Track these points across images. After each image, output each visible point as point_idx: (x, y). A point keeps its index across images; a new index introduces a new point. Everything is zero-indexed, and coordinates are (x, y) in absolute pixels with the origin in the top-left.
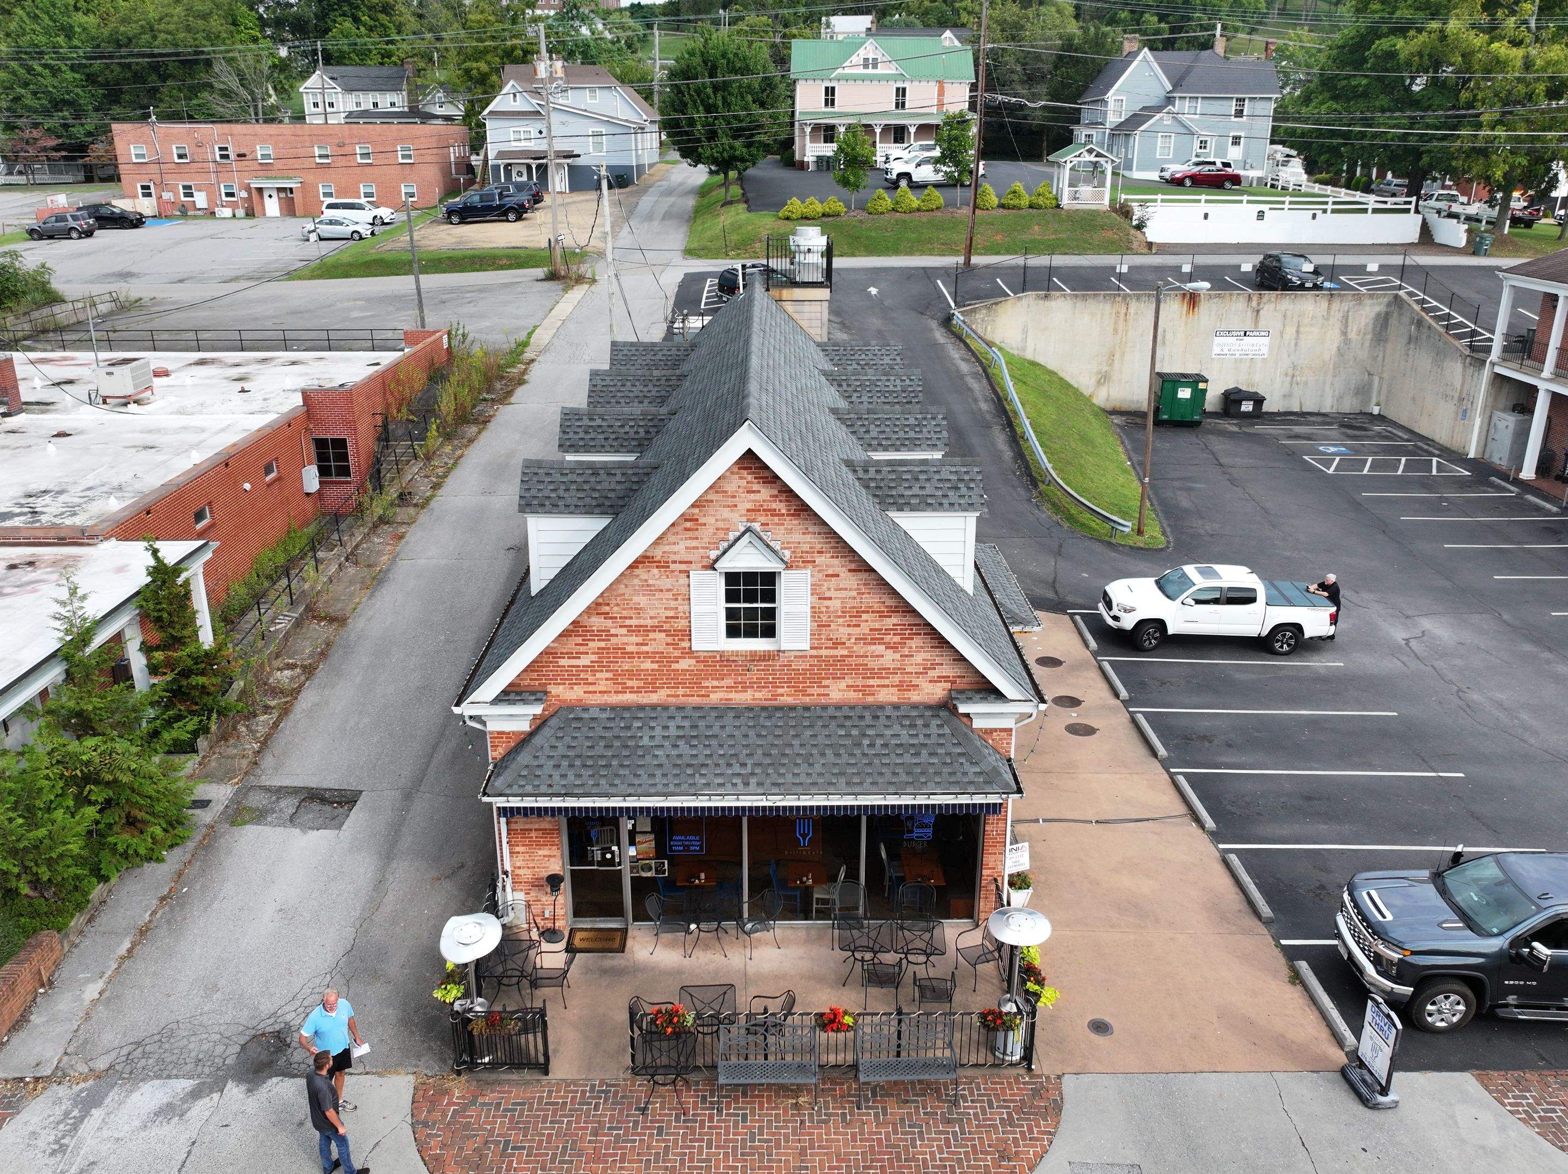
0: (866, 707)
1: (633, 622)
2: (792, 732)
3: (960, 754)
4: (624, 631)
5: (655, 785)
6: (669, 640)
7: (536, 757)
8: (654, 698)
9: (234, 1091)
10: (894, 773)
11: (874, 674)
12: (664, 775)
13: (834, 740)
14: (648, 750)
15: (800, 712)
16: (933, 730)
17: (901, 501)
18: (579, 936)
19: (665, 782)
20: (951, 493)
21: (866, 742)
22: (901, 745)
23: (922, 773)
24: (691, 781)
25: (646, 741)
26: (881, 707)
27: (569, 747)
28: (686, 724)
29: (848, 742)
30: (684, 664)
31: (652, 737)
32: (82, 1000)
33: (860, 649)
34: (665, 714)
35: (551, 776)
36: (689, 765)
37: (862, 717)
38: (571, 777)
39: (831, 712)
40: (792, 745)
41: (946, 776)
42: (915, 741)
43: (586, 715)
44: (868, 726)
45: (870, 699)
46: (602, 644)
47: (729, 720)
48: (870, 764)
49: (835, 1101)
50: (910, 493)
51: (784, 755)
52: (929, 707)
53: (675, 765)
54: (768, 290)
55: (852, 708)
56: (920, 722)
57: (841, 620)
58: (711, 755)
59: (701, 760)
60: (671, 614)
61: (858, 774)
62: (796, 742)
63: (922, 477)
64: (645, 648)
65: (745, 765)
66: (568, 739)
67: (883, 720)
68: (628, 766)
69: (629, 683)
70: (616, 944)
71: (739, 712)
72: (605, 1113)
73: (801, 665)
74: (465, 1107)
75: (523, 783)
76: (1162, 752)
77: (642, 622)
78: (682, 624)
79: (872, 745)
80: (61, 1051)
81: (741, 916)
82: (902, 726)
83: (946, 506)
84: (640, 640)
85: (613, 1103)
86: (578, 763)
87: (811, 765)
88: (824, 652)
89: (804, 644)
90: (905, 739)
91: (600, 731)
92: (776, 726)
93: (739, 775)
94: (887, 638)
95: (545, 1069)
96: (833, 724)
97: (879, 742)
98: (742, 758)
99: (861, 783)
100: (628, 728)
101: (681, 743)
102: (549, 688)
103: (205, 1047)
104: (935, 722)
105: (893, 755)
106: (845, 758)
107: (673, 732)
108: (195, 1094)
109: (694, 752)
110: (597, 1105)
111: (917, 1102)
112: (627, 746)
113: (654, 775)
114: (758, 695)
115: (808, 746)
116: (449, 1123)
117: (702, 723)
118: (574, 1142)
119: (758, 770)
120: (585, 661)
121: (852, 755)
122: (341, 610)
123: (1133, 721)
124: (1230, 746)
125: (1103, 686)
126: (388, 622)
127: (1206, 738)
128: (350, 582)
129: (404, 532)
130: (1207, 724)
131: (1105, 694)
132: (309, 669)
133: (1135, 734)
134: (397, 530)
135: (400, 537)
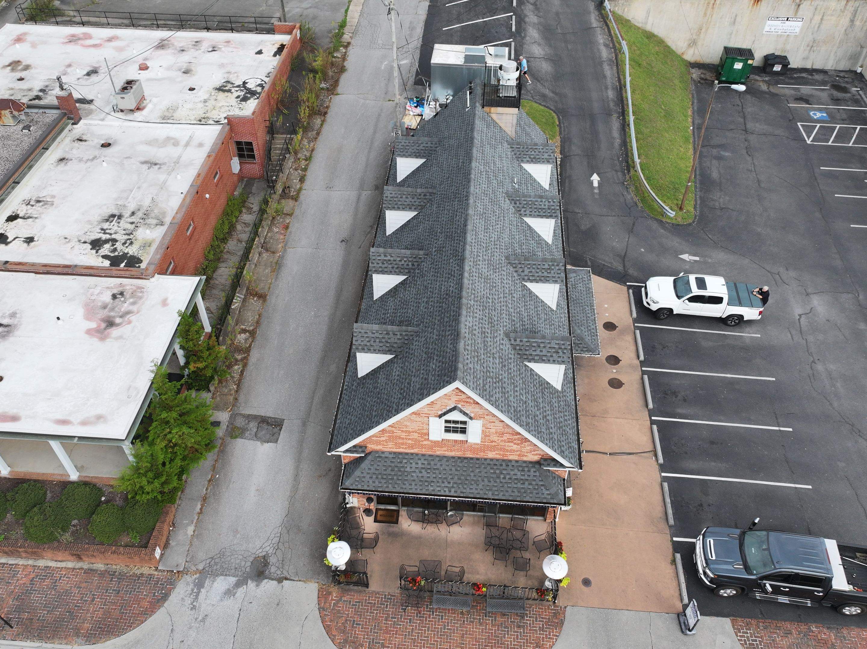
0: (504, 460)
1: (404, 429)
2: (471, 470)
3: (542, 485)
4: (400, 432)
5: (412, 489)
6: (419, 435)
7: (362, 473)
8: (412, 451)
9: (251, 584)
10: (513, 492)
11: (507, 451)
12: (416, 485)
13: (489, 474)
14: (409, 473)
15: (475, 461)
16: (532, 473)
17: (530, 357)
18: (380, 513)
19: (416, 488)
20: (554, 355)
21: (502, 476)
22: (517, 479)
23: (525, 492)
25: (408, 469)
26: (510, 461)
27: (376, 469)
28: (426, 462)
29: (494, 476)
30: (425, 443)
31: (411, 467)
32: (187, 535)
33: (502, 444)
34: (417, 458)
35: (368, 482)
36: (426, 481)
37: (501, 465)
38: (377, 483)
39: (488, 462)
40: (470, 476)
41: (534, 494)
42: (523, 478)
43: (383, 455)
44: (504, 469)
45: (506, 458)
46: (390, 435)
47: (444, 461)
48: (503, 486)
49: (477, 612)
50: (534, 353)
51: (466, 480)
52: (531, 462)
53: (420, 481)
54: (483, 107)
55: (497, 460)
56: (526, 469)
57: (495, 435)
58: (436, 477)
59: (431, 479)
60: (421, 428)
61: (497, 490)
62: (472, 474)
63: (542, 345)
64: (409, 437)
65: (450, 483)
66: (375, 466)
67: (510, 467)
68: (401, 479)
69: (402, 446)
70: (395, 520)
71: (448, 458)
72: (390, 610)
73: (476, 447)
74: (338, 602)
75: (357, 484)
76: (651, 406)
77: (408, 430)
78: (425, 431)
79: (504, 478)
80: (184, 560)
81: (446, 509)
82: (518, 470)
83: (551, 361)
84: (407, 434)
85: (393, 605)
86: (380, 477)
87: (478, 485)
88: (486, 443)
89: (478, 441)
90: (519, 476)
91: (389, 463)
92: (464, 466)
93: (447, 487)
95: (367, 585)
96: (489, 467)
97: (508, 477)
98: (449, 479)
99: (498, 495)
100: (401, 462)
101: (423, 471)
102: (367, 445)
103: (238, 561)
104: (533, 470)
105: (513, 483)
106: (493, 483)
107: (420, 465)
108: (238, 585)
109: (428, 475)
110: (387, 605)
111: (508, 615)
112: (400, 471)
113: (411, 484)
114: (457, 453)
115: (477, 476)
116: (332, 609)
117: (432, 463)
118: (379, 623)
119: (455, 486)
120: (383, 439)
121: (496, 482)
122: (263, 288)
123: (642, 379)
124: (685, 400)
125: (633, 348)
126: (286, 299)
127: (675, 394)
128: (265, 265)
129: (288, 223)
130: (678, 382)
131: (633, 355)
132: (253, 334)
133: (641, 389)
134: (285, 221)
135: (287, 227)
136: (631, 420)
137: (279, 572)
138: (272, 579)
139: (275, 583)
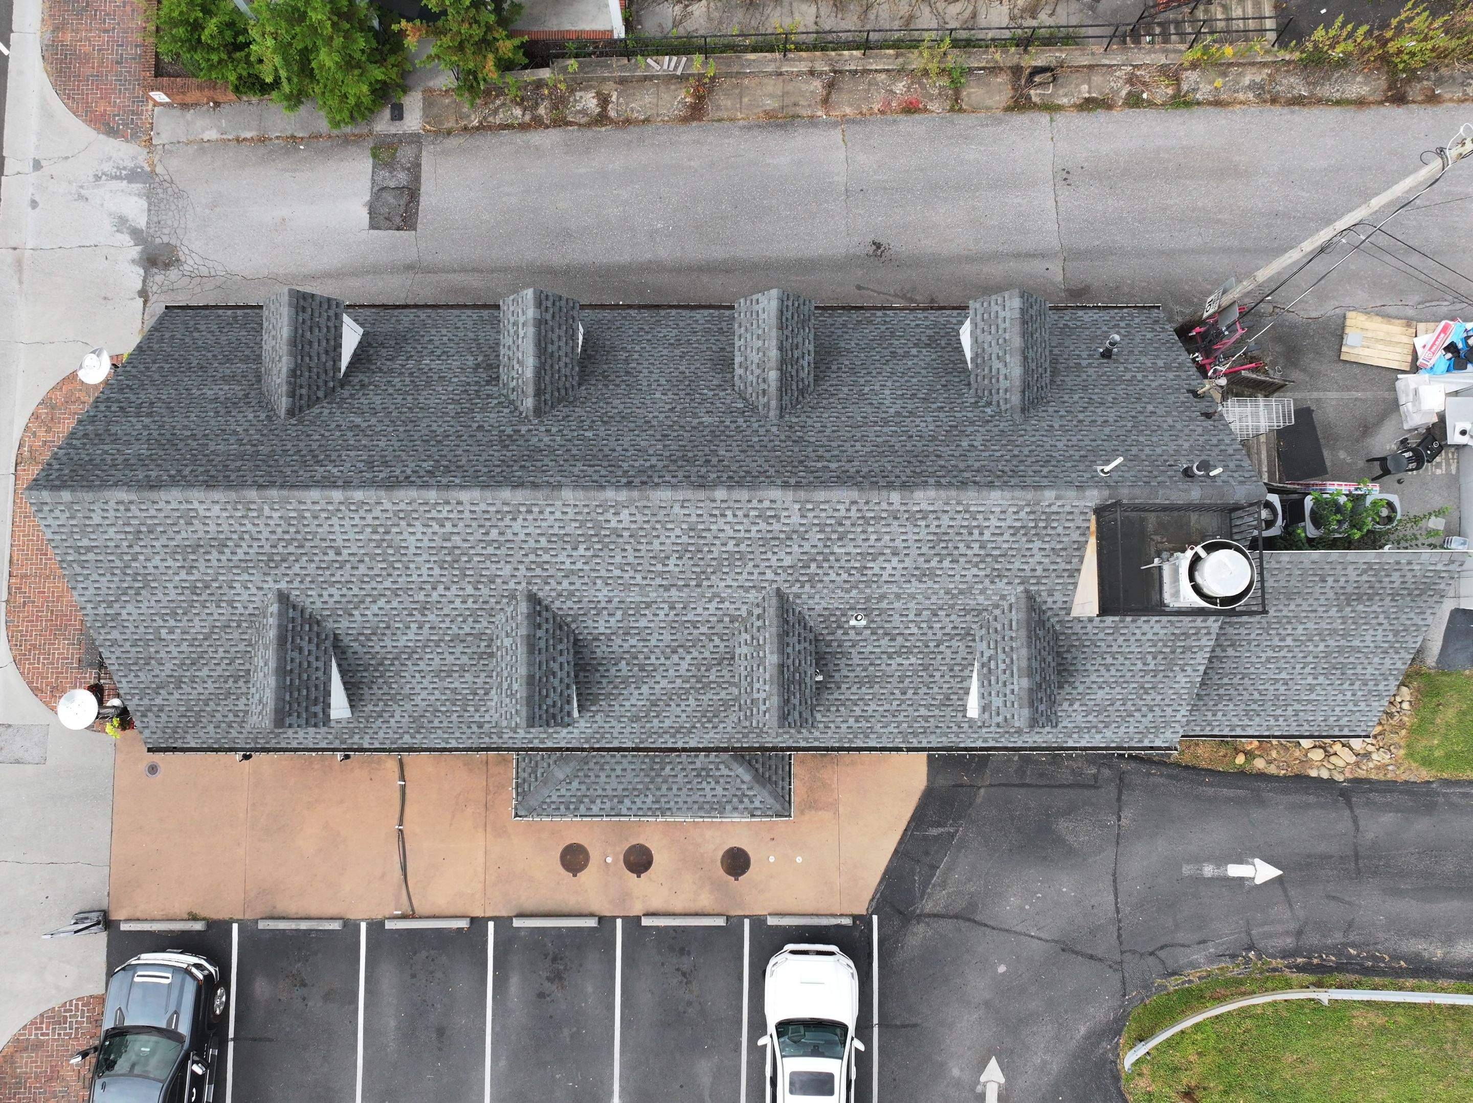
9: (135, 252)
32: (203, 131)
76: (517, 923)
80: (166, 141)
103: (169, 222)
108: (136, 234)
122: (719, 108)
123: (592, 915)
124: (541, 995)
125: (678, 907)
126: (692, 163)
127: (557, 977)
128: (785, 94)
129: (926, 110)
130: (590, 989)
131: (656, 904)
132: (602, 119)
133: (566, 909)
134: (931, 100)
135: (910, 109)
136: (482, 879)
137: (155, 288)
138: (144, 281)
139: (139, 286)
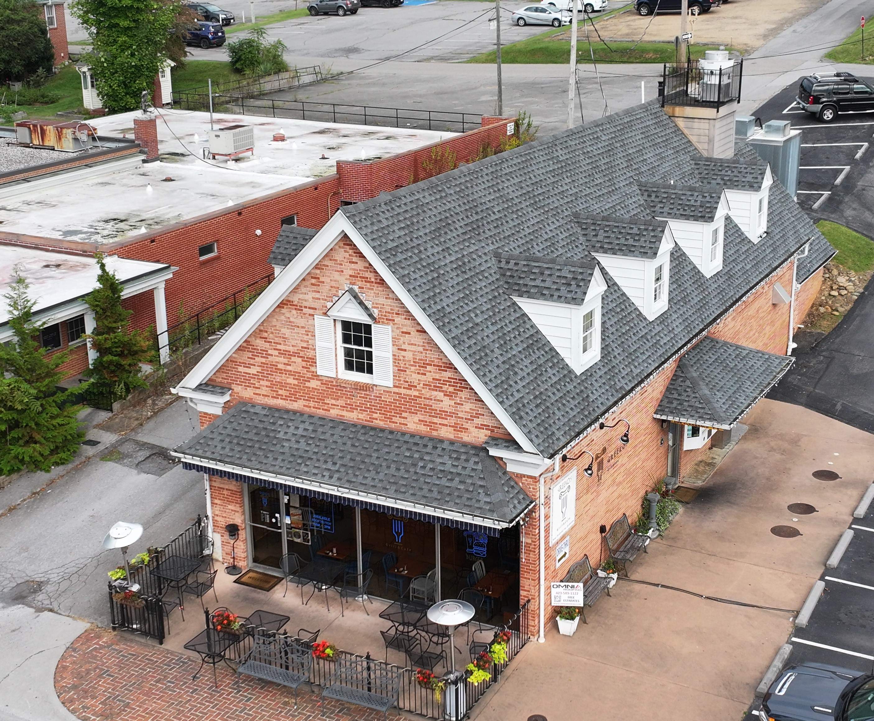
0: (431, 439)
1: (282, 347)
2: (375, 448)
3: (481, 486)
4: (276, 353)
5: (275, 465)
6: (304, 364)
7: (212, 432)
8: (294, 405)
10: (430, 491)
11: (436, 414)
12: (283, 460)
13: (400, 458)
14: (280, 440)
15: (386, 434)
16: (471, 465)
17: (524, 289)
18: (250, 575)
19: (282, 465)
20: (563, 288)
21: (421, 464)
22: (444, 471)
23: (449, 494)
24: (297, 468)
25: (281, 435)
26: (441, 441)
27: (234, 429)
28: (311, 428)
29: (409, 462)
30: (314, 384)
31: (286, 433)
33: (426, 392)
34: (300, 419)
35: (216, 446)
36: (301, 457)
37: (425, 446)
38: (227, 450)
39: (407, 438)
40: (371, 456)
41: (464, 499)
42: (454, 470)
43: (252, 410)
44: (427, 453)
45: (435, 433)
46: (264, 360)
47: (338, 431)
48: (417, 480)
49: (313, 708)
50: (533, 284)
51: (363, 462)
52: (474, 447)
53: (293, 455)
54: (663, 106)
55: (422, 438)
56: (463, 457)
57: (413, 368)
58: (317, 452)
59: (310, 454)
60: (305, 345)
61: (406, 486)
62: (375, 455)
63: (547, 272)
64: (289, 368)
65: (336, 464)
66: (235, 424)
67: (439, 451)
68: (264, 449)
69: (280, 392)
70: (269, 585)
71: (346, 425)
72: (173, 673)
73: (388, 398)
75: (198, 448)
76: (833, 562)
78: (311, 353)
79: (423, 467)
82: (450, 457)
83: (555, 297)
84: (286, 361)
85: (183, 669)
86: (235, 441)
87: (378, 473)
89: (389, 383)
90: (448, 467)
91: (256, 422)
92: (367, 441)
93: (329, 470)
94: (445, 388)
95: (162, 641)
96: (404, 447)
97: (430, 466)
98: (336, 458)
99: (404, 492)
100: (274, 424)
101: (302, 440)
102: (233, 386)
104: (473, 459)
105: (434, 477)
106: (402, 473)
107: (300, 432)
109: (308, 449)
110: (173, 667)
112: (268, 436)
113: (277, 459)
114: (361, 416)
115: (381, 459)
116: (86, 653)
117: (320, 430)
119: (342, 470)
120: (253, 370)
121: (407, 471)
133: (831, 545)
136: (781, 572)
137: (46, 602)
138: (30, 606)
139: (32, 610)
